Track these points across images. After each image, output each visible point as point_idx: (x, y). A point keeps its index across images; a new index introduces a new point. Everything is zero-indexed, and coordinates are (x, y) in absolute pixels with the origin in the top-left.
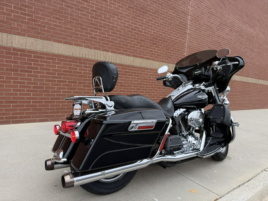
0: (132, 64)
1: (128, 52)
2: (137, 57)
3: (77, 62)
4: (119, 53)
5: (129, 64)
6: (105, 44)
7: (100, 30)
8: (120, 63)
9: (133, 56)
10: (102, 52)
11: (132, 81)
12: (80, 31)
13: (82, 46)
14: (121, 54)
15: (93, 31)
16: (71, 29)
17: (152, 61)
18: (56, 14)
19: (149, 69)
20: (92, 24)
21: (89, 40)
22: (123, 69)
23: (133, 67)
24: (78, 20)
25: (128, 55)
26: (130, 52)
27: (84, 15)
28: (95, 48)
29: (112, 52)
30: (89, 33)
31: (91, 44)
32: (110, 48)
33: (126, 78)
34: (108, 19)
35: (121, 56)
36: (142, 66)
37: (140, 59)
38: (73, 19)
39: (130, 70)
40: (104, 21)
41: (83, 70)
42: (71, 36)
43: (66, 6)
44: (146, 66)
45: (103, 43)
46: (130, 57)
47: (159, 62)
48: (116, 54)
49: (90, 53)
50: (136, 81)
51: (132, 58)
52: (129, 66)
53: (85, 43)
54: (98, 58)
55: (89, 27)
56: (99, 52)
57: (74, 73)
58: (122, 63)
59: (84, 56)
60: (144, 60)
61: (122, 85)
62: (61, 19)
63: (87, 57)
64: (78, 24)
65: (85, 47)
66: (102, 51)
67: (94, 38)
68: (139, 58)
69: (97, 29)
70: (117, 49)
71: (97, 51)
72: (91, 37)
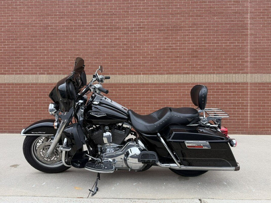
0: (167, 82)
1: (161, 71)
2: (172, 74)
3: (113, 87)
4: (151, 74)
5: (163, 82)
6: (137, 68)
7: (131, 58)
8: (153, 82)
9: (167, 74)
10: (134, 76)
11: (168, 98)
12: (114, 63)
13: (117, 74)
14: (153, 74)
15: (125, 61)
16: (107, 63)
17: (193, 75)
18: (96, 55)
19: (190, 83)
20: (123, 55)
21: (122, 68)
22: (156, 87)
23: (168, 84)
24: (112, 55)
25: (162, 74)
26: (163, 71)
27: (116, 50)
28: (127, 74)
29: (143, 74)
30: (122, 63)
31: (124, 71)
32: (141, 71)
33: (161, 95)
34: (138, 47)
35: (153, 76)
36: (180, 81)
37: (177, 76)
38: (108, 55)
39: (165, 87)
40: (135, 50)
41: (118, 92)
42: (108, 68)
43: (103, 47)
44: (185, 81)
45: (134, 68)
46: (163, 75)
47: (204, 75)
48: (147, 76)
49: (123, 79)
50: (173, 98)
51: (166, 76)
52: (163, 84)
53: (119, 71)
54: (131, 81)
55: (122, 58)
56: (131, 76)
57: (111, 96)
58: (155, 82)
59: (118, 82)
60: (182, 75)
61: (157, 103)
62: (100, 58)
63: (121, 82)
64: (112, 58)
65: (119, 74)
66: (134, 74)
67: (126, 66)
68: (175, 75)
69: (129, 58)
70: (149, 71)
71: (129, 76)
72: (123, 66)
